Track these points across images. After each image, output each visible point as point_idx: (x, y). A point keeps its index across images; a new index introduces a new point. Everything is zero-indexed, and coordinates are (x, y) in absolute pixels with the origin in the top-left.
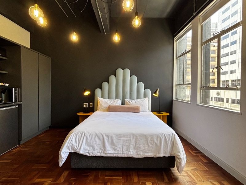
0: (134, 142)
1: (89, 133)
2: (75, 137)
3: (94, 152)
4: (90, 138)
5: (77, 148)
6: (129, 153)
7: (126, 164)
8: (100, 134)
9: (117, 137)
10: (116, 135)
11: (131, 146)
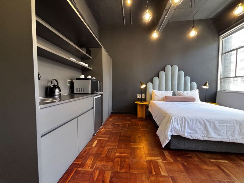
0: (239, 128)
1: (189, 118)
2: (176, 121)
3: (196, 135)
4: (192, 123)
5: (180, 131)
6: (235, 138)
7: (226, 148)
8: (201, 120)
9: (219, 123)
10: (218, 121)
11: (236, 132)
